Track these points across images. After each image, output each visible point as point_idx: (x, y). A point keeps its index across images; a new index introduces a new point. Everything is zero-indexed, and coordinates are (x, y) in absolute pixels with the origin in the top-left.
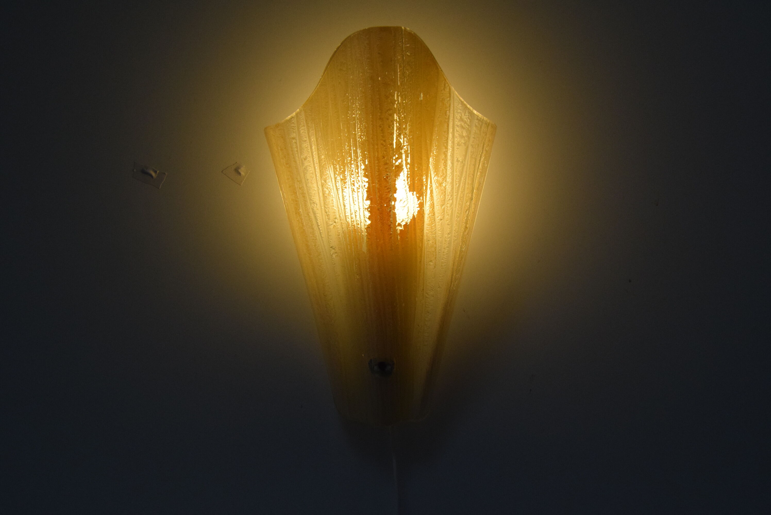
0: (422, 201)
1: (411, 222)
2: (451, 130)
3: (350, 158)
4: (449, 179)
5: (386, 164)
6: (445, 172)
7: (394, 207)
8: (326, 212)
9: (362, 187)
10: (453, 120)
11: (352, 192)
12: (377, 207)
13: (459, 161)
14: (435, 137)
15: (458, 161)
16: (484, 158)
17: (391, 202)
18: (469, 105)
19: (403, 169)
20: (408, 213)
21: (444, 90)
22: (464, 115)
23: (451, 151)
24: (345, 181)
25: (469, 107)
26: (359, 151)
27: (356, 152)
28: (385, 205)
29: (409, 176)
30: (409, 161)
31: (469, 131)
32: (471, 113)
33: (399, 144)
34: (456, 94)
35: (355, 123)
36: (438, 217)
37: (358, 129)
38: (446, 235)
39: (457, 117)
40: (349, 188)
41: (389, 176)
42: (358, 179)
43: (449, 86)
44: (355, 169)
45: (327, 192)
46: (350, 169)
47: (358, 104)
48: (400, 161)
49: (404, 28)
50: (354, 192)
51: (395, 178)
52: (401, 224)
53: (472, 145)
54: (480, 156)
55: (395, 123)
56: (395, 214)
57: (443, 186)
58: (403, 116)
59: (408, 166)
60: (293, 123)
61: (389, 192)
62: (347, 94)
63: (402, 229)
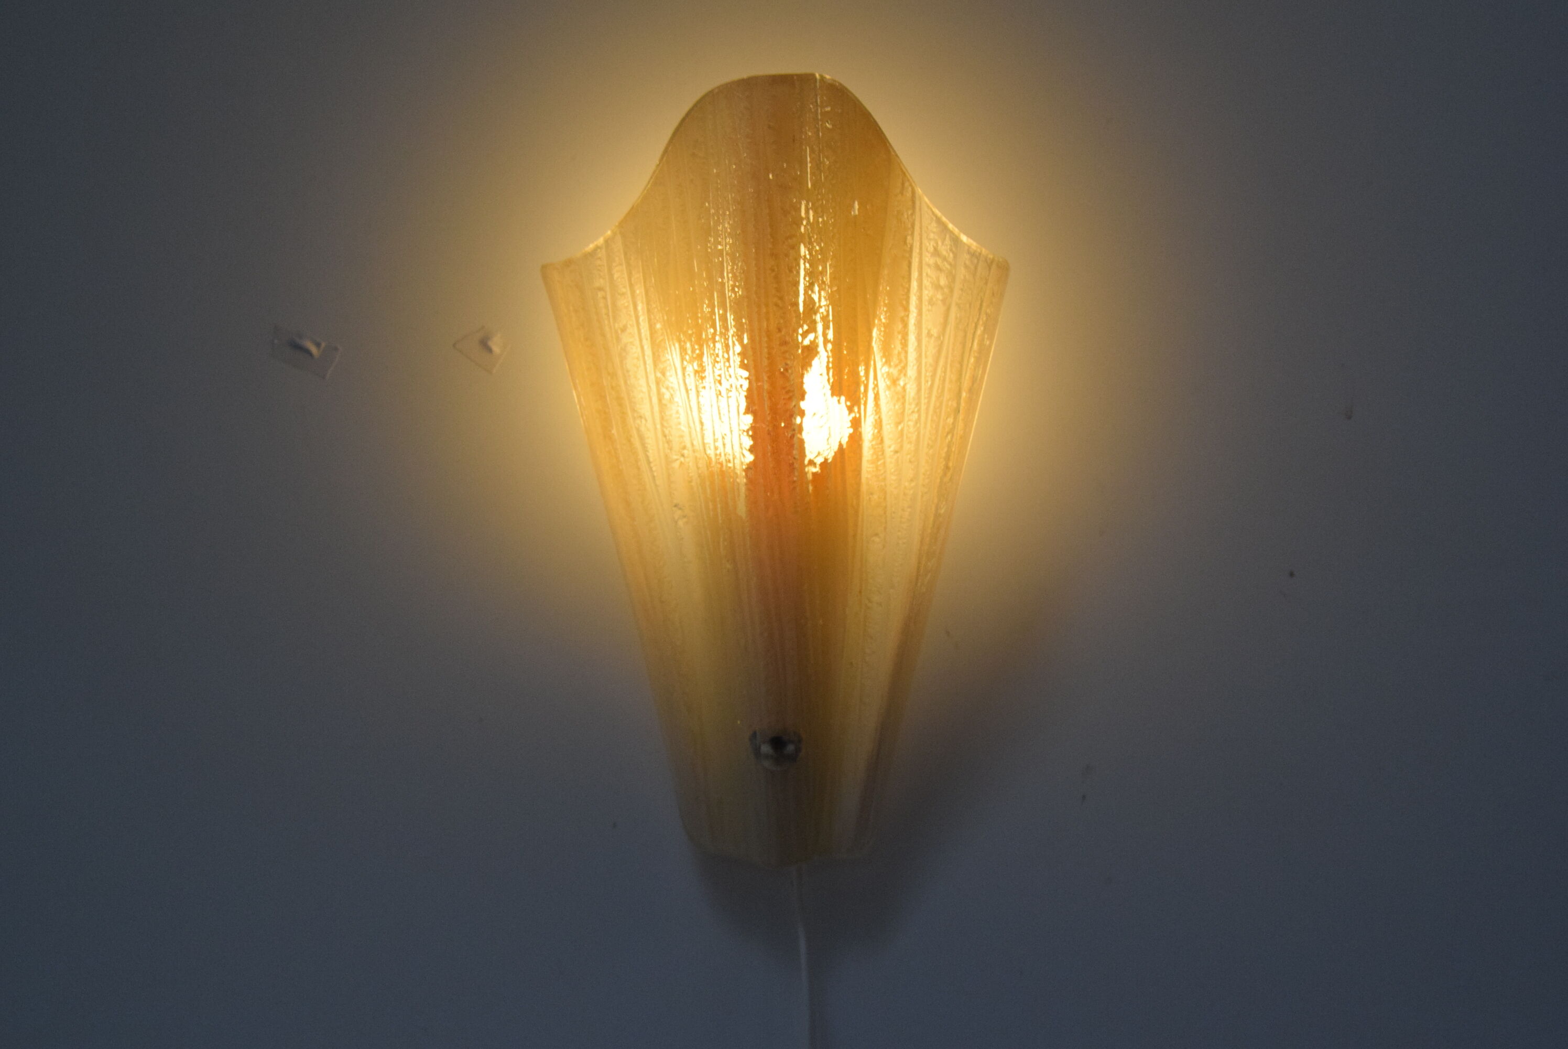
0: (858, 416)
1: (834, 458)
2: (915, 274)
3: (714, 329)
4: (911, 372)
5: (785, 343)
6: (903, 356)
7: (800, 429)
8: (665, 436)
9: (736, 388)
10: (921, 254)
11: (718, 397)
12: (767, 428)
13: (932, 335)
14: (884, 287)
15: (929, 335)
16: (982, 328)
17: (795, 419)
18: (952, 223)
19: (818, 353)
20: (829, 440)
21: (902, 194)
22: (943, 243)
23: (915, 315)
24: (703, 375)
25: (951, 229)
26: (730, 318)
27: (724, 319)
28: (783, 425)
29: (831, 365)
30: (830, 336)
31: (952, 277)
32: (956, 241)
33: (810, 303)
34: (926, 203)
35: (722, 263)
36: (890, 447)
37: (728, 273)
38: (907, 484)
39: (929, 249)
40: (710, 388)
41: (791, 367)
42: (728, 371)
43: (911, 185)
44: (723, 352)
45: (667, 396)
46: (712, 352)
47: (729, 223)
48: (811, 336)
49: (820, 75)
50: (720, 397)
51: (802, 369)
52: (816, 461)
53: (958, 305)
54: (974, 325)
55: (802, 262)
56: (802, 442)
57: (899, 385)
58: (817, 248)
59: (830, 346)
60: (600, 258)
61: (790, 399)
62: (707, 204)
63: (817, 472)
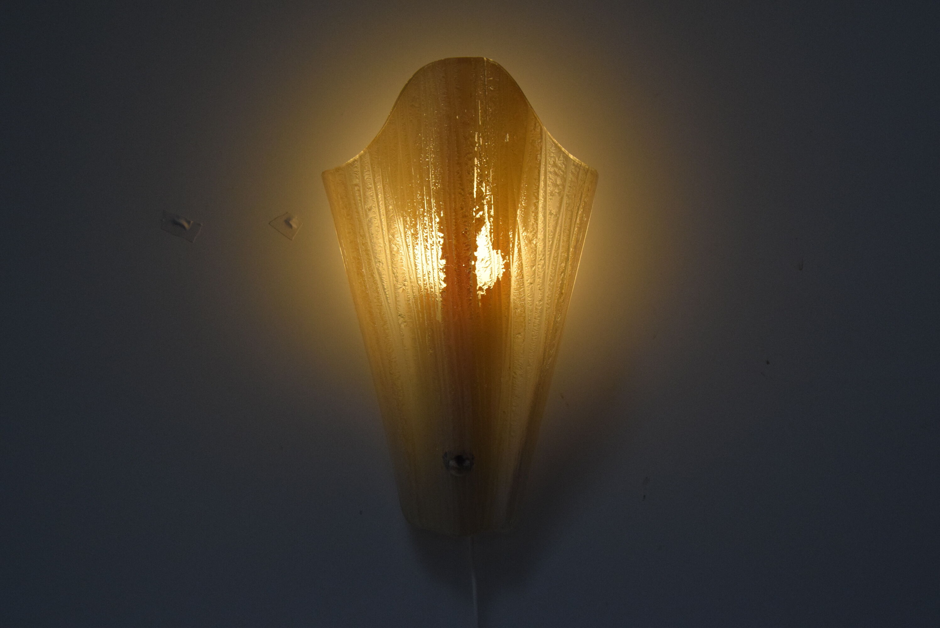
0: (508, 261)
1: (494, 286)
2: (542, 178)
3: (423, 209)
4: (540, 235)
5: (465, 216)
6: (535, 225)
7: (474, 268)
8: (394, 273)
9: (436, 243)
10: (546, 165)
11: (425, 250)
12: (454, 267)
13: (552, 214)
14: (524, 185)
15: (551, 214)
16: (582, 210)
17: (471, 262)
18: (564, 148)
19: (485, 223)
20: (491, 275)
21: (535, 130)
22: (558, 159)
23: (542, 202)
24: (417, 236)
25: (564, 151)
26: (433, 201)
27: (429, 202)
28: (464, 265)
29: (492, 231)
30: (492, 213)
31: (564, 179)
32: (566, 158)
33: (480, 192)
34: (549, 136)
35: (428, 169)
36: (527, 281)
37: (432, 175)
38: (537, 303)
39: (550, 162)
40: (421, 244)
41: (469, 231)
42: (431, 234)
43: (540, 125)
44: (429, 222)
45: (395, 249)
46: (422, 222)
47: (432, 145)
48: (481, 213)
49: (486, 58)
51: (475, 233)
52: (483, 287)
53: (567, 195)
54: (577, 208)
55: (475, 168)
56: (475, 276)
57: (533, 243)
58: (485, 160)
59: (492, 219)
60: (356, 167)
61: (468, 250)
62: (420, 135)
63: (484, 294)
